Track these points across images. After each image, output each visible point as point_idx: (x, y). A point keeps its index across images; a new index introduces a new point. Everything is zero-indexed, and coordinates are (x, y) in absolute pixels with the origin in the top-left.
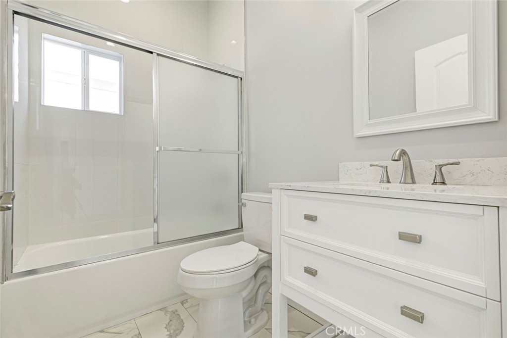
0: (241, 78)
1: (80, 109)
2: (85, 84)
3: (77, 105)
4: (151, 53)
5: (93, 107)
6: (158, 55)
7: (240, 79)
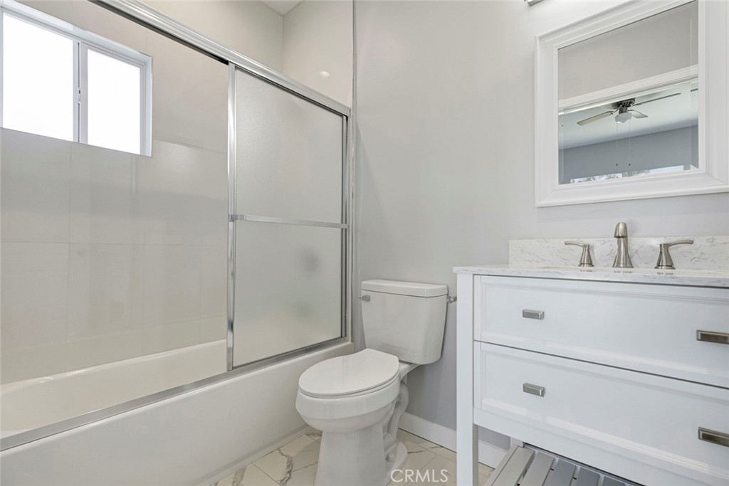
0: (347, 117)
1: (71, 140)
2: (79, 100)
3: (66, 133)
4: (226, 62)
5: (94, 139)
6: (237, 67)
7: (345, 118)
